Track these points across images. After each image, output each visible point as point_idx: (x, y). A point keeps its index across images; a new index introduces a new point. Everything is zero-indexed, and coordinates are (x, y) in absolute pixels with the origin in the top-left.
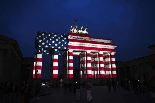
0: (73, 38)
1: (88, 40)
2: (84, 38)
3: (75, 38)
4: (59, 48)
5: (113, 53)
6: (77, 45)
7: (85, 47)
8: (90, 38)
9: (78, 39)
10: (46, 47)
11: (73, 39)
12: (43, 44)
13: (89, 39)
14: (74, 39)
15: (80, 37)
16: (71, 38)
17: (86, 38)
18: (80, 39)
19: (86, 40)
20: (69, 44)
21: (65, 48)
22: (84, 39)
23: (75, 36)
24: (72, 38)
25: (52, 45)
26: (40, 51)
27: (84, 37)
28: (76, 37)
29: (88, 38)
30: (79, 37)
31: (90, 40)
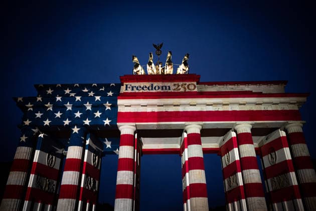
0: (137, 89)
1: (187, 90)
2: (175, 85)
3: (143, 89)
4: (87, 122)
5: (295, 127)
6: (149, 110)
7: (177, 113)
8: (195, 83)
9: (154, 91)
10: (47, 122)
11: (137, 91)
12: (39, 115)
13: (192, 87)
14: (141, 91)
15: (160, 84)
16: (129, 91)
17: (180, 83)
18: (160, 90)
19: (182, 90)
20: (121, 109)
21: (107, 122)
22: (173, 88)
23: (142, 84)
24: (133, 89)
25: (63, 118)
26: (23, 139)
27: (173, 84)
28: (148, 84)
29: (188, 83)
30: (155, 84)
31: (196, 90)
